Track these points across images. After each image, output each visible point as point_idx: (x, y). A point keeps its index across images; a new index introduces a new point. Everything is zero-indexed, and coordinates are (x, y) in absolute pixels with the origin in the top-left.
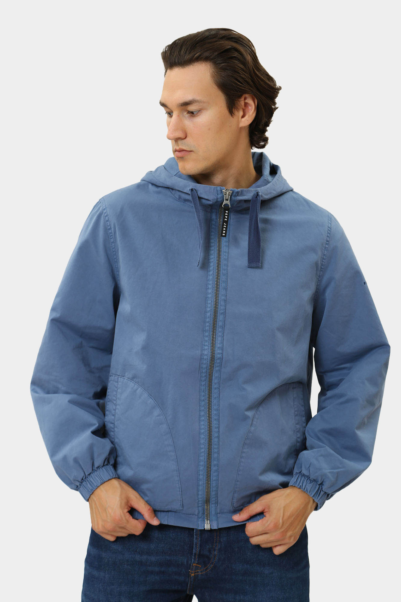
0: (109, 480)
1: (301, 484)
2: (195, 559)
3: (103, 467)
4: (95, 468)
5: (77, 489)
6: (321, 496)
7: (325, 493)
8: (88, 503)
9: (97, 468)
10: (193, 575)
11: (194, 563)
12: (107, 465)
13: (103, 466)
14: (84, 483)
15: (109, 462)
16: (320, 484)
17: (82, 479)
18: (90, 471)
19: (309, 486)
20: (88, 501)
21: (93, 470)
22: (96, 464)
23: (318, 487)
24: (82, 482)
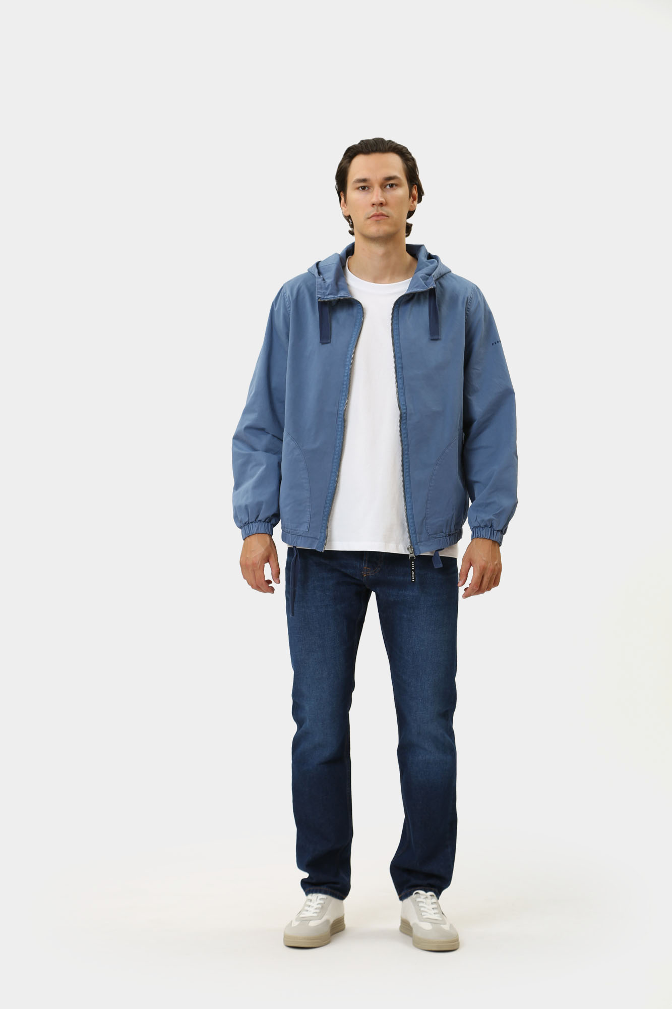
0: (263, 533)
1: (477, 534)
2: (365, 564)
3: (263, 522)
4: (257, 520)
5: (241, 528)
6: (495, 534)
7: (498, 531)
8: (243, 541)
9: (259, 521)
10: (365, 575)
11: (365, 566)
12: (268, 522)
13: (265, 521)
14: (246, 527)
15: (270, 521)
16: (491, 527)
17: (246, 523)
18: (253, 520)
19: (483, 533)
20: (244, 540)
21: (255, 520)
22: (259, 518)
23: (490, 529)
24: (244, 525)
